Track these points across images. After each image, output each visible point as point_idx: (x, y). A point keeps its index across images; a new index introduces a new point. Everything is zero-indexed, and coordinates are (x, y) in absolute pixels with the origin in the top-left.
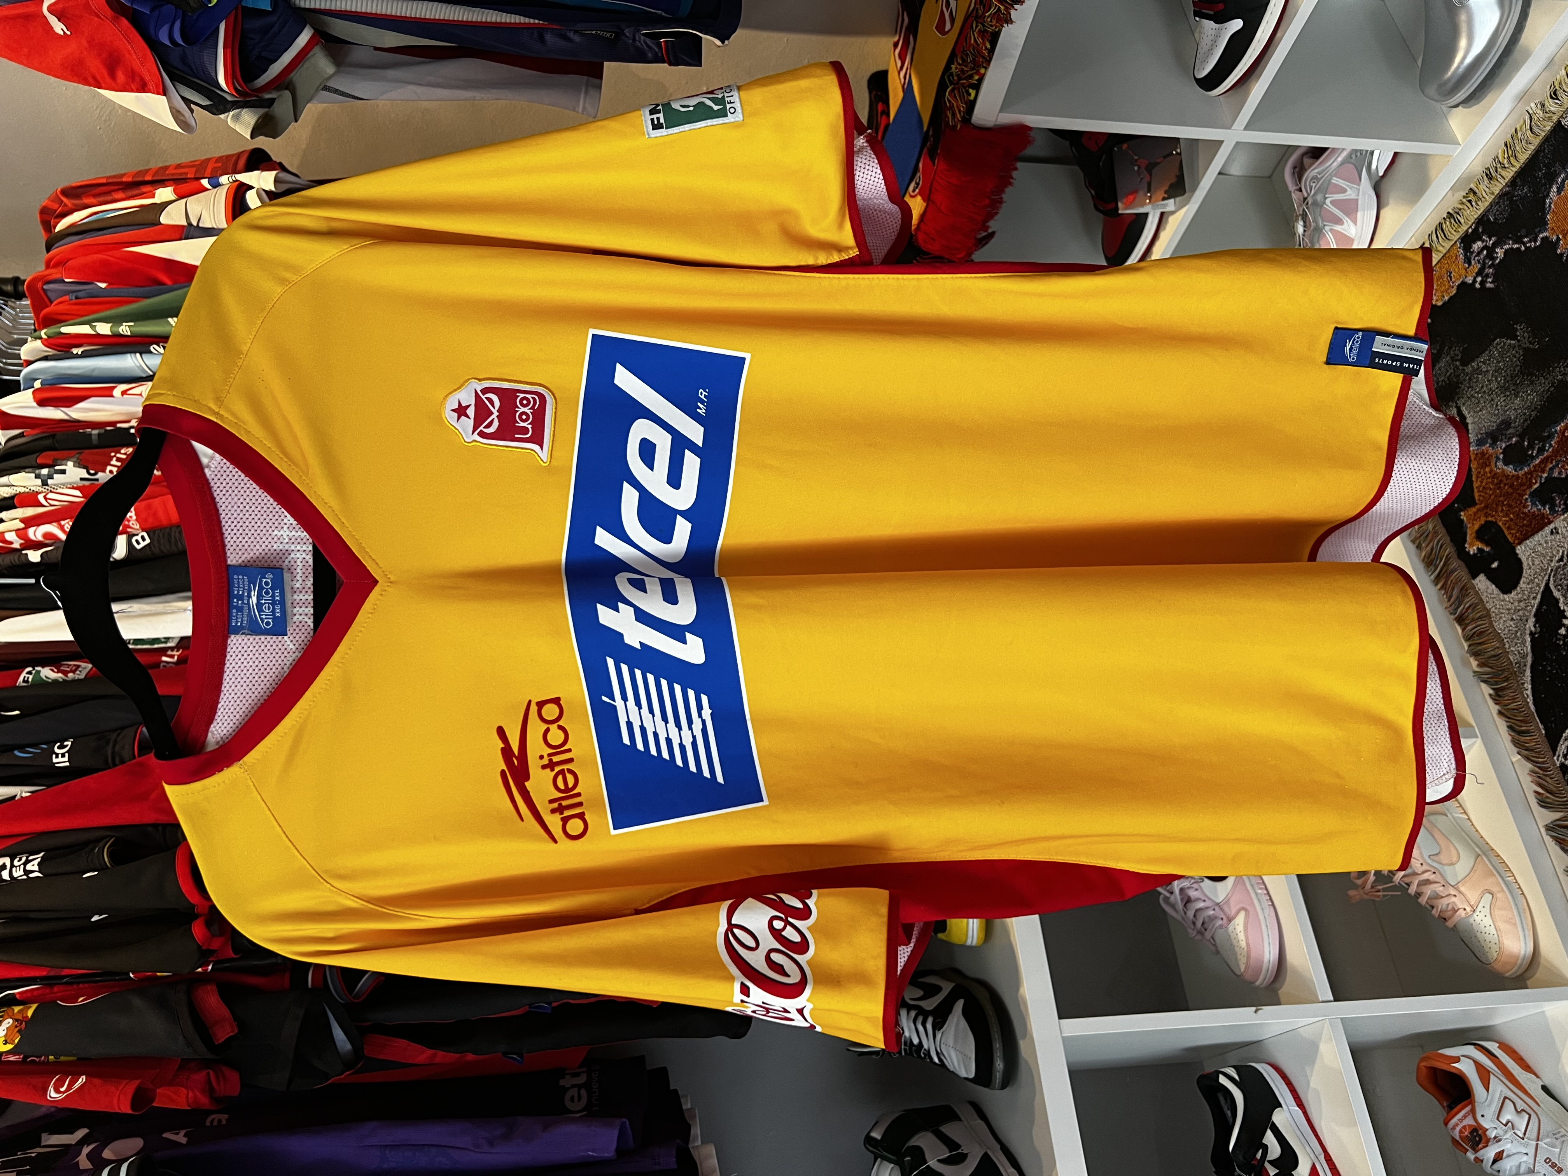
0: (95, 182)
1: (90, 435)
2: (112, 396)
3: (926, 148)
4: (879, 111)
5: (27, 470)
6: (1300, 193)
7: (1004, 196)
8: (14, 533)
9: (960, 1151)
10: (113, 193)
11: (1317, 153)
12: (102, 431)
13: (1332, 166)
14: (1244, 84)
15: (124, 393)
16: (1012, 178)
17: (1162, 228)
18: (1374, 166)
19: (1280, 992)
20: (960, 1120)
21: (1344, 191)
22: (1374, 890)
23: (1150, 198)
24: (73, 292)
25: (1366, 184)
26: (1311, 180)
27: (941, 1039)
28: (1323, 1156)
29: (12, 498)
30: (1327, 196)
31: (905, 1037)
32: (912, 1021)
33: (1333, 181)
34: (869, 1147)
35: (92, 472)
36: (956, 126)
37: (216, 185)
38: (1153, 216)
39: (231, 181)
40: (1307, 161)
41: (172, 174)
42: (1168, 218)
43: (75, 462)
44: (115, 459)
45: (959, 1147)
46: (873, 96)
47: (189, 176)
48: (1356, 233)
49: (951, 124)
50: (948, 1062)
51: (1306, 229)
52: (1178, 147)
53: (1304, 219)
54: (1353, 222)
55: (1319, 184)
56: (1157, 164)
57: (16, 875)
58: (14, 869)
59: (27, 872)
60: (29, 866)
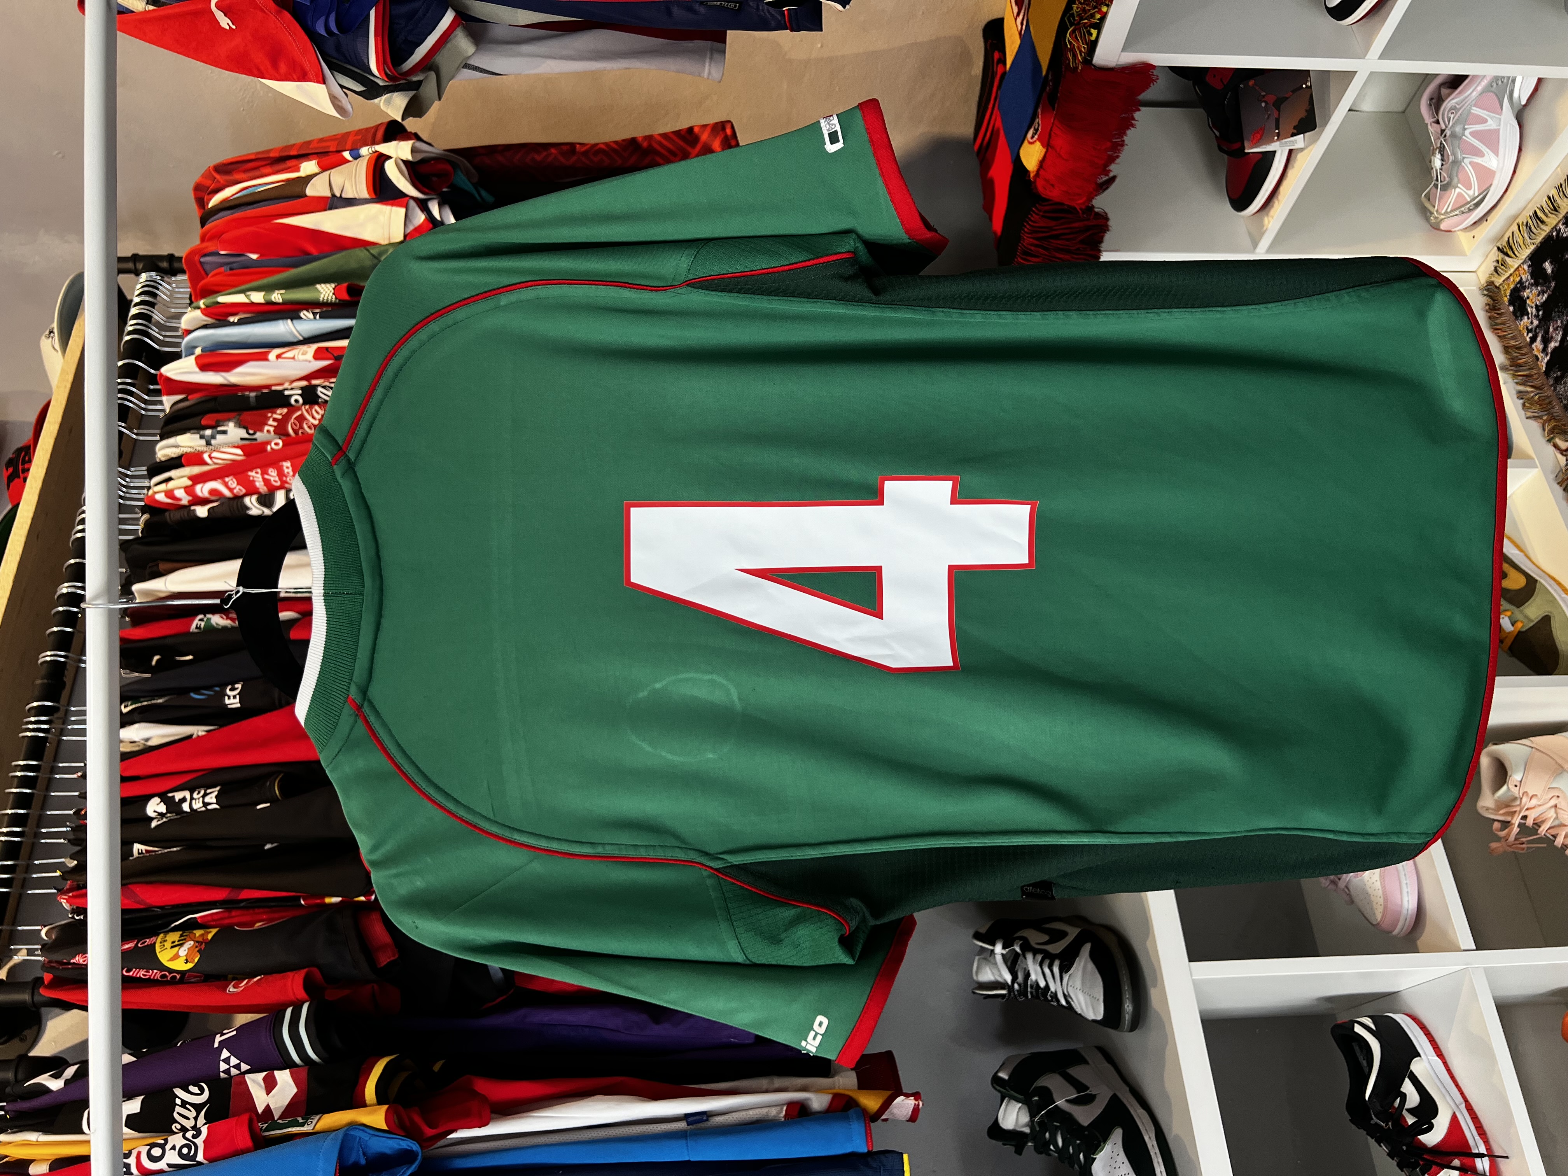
0: (245, 158)
1: (248, 397)
2: (266, 359)
3: (1044, 94)
4: (995, 60)
5: (192, 431)
6: (1436, 125)
7: (1125, 138)
8: (182, 491)
9: (1088, 1092)
10: (261, 169)
11: (1456, 82)
12: (259, 393)
13: (1471, 95)
14: (1377, 12)
15: (278, 356)
16: (1134, 119)
17: (1290, 166)
18: (1516, 93)
19: (1419, 942)
20: (1086, 1062)
21: (1485, 121)
22: (1516, 842)
23: (1278, 135)
24: (228, 264)
25: (1508, 115)
26: (1449, 111)
27: (1068, 982)
28: (1464, 1105)
29: (180, 457)
30: (1466, 127)
31: (1031, 980)
32: (1038, 965)
33: (1472, 111)
34: (997, 1087)
35: (251, 432)
36: (1077, 68)
37: (356, 157)
38: (1281, 154)
39: (371, 152)
40: (1444, 91)
41: (315, 148)
42: (1297, 156)
43: (236, 423)
44: (271, 419)
45: (1087, 1088)
46: (988, 45)
47: (331, 149)
48: (1498, 165)
49: (1071, 66)
50: (1076, 1005)
51: (1444, 163)
52: (1309, 79)
53: (1442, 153)
54: (1495, 154)
55: (1458, 114)
56: (1286, 99)
57: (195, 807)
58: (194, 801)
59: (205, 804)
60: (207, 800)
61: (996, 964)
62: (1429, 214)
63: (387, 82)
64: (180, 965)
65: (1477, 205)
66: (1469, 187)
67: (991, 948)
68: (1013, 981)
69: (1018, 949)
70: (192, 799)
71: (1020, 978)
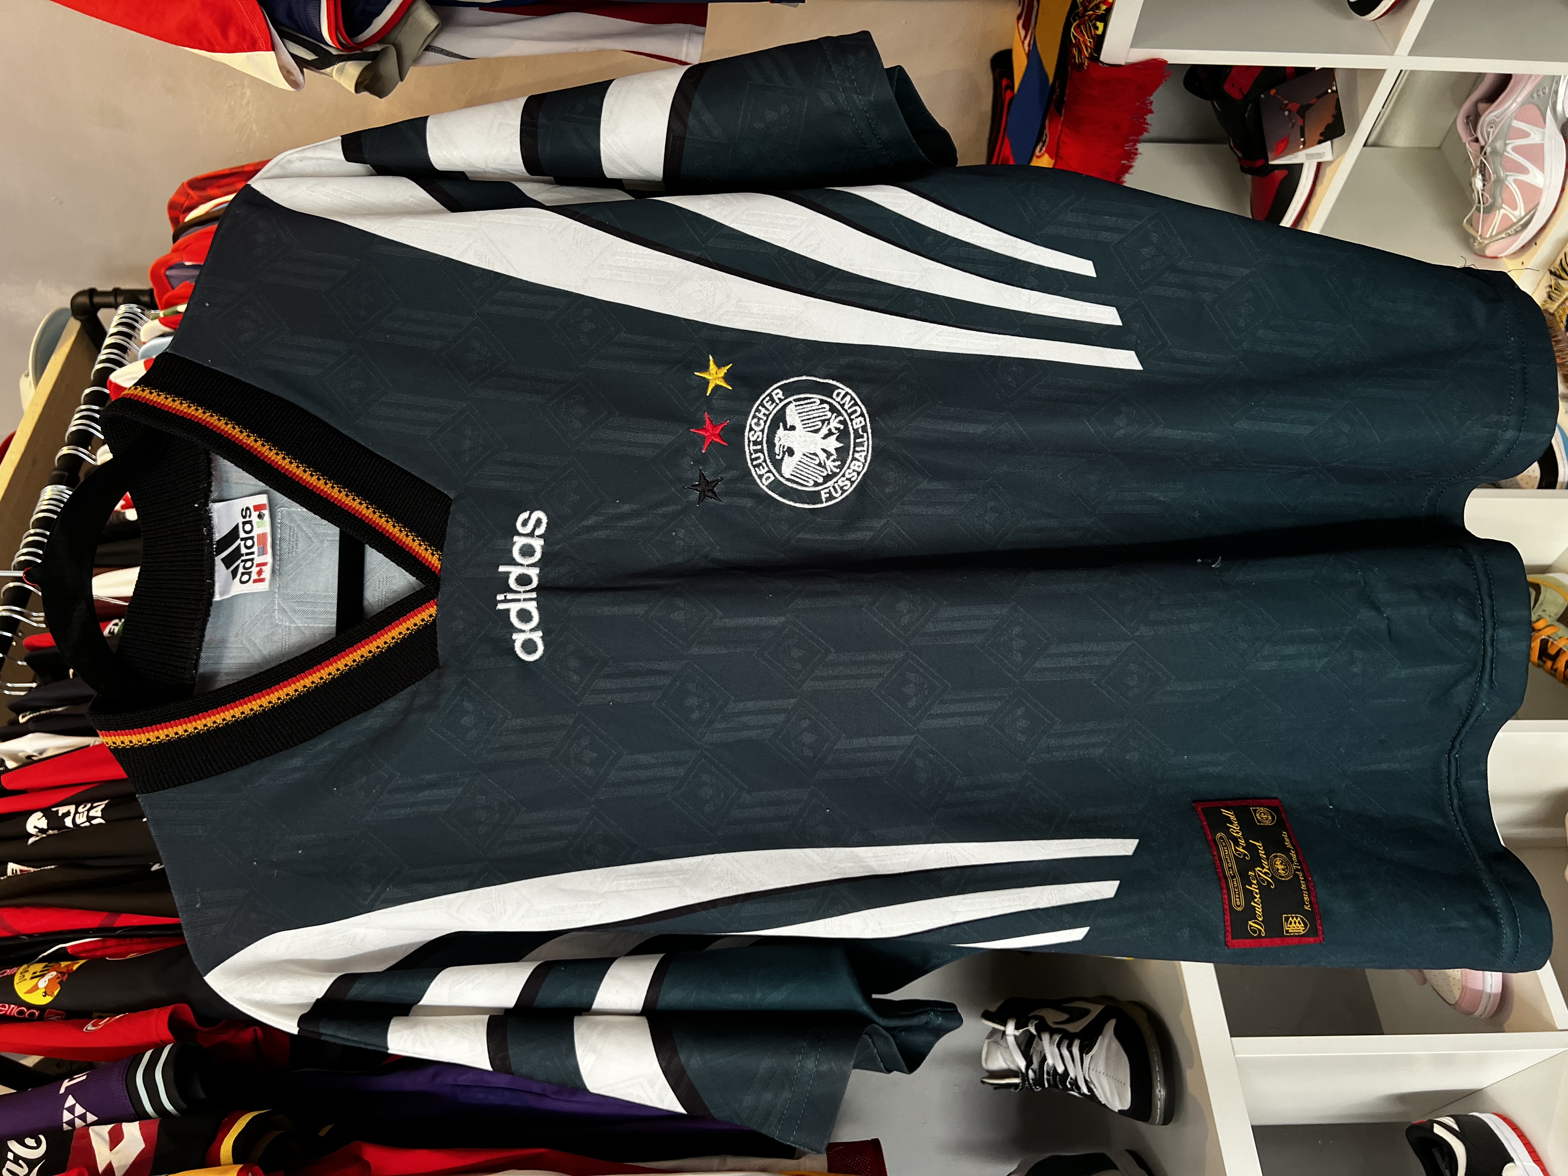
0: (221, 173)
3: (1051, 104)
4: (1003, 87)
6: (1474, 143)
11: (1493, 96)
13: (1511, 111)
16: (1147, 124)
17: (1318, 182)
18: (1559, 108)
20: (1116, 1168)
21: (1526, 135)
23: (1304, 143)
25: (1552, 127)
26: (1488, 125)
27: (1089, 1064)
30: (1507, 142)
31: (1047, 1063)
32: (1055, 1046)
33: (1513, 124)
36: (1083, 64)
38: (1308, 170)
40: (1481, 106)
42: (1325, 170)
46: (997, 74)
48: (1545, 182)
49: (1077, 61)
50: (1099, 1093)
51: (1486, 183)
52: (1334, 83)
53: (1483, 173)
54: (1540, 170)
55: (1498, 128)
56: (1311, 105)
57: (78, 821)
58: (77, 815)
59: (90, 818)
60: (92, 813)
61: (1008, 1047)
62: (1472, 240)
63: (342, 51)
64: (39, 999)
65: (1525, 226)
66: (1514, 207)
67: (1002, 1028)
68: (1027, 1068)
69: (1034, 1032)
70: (76, 812)
71: (1035, 1065)
